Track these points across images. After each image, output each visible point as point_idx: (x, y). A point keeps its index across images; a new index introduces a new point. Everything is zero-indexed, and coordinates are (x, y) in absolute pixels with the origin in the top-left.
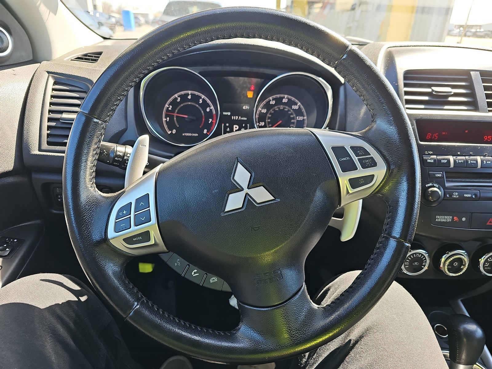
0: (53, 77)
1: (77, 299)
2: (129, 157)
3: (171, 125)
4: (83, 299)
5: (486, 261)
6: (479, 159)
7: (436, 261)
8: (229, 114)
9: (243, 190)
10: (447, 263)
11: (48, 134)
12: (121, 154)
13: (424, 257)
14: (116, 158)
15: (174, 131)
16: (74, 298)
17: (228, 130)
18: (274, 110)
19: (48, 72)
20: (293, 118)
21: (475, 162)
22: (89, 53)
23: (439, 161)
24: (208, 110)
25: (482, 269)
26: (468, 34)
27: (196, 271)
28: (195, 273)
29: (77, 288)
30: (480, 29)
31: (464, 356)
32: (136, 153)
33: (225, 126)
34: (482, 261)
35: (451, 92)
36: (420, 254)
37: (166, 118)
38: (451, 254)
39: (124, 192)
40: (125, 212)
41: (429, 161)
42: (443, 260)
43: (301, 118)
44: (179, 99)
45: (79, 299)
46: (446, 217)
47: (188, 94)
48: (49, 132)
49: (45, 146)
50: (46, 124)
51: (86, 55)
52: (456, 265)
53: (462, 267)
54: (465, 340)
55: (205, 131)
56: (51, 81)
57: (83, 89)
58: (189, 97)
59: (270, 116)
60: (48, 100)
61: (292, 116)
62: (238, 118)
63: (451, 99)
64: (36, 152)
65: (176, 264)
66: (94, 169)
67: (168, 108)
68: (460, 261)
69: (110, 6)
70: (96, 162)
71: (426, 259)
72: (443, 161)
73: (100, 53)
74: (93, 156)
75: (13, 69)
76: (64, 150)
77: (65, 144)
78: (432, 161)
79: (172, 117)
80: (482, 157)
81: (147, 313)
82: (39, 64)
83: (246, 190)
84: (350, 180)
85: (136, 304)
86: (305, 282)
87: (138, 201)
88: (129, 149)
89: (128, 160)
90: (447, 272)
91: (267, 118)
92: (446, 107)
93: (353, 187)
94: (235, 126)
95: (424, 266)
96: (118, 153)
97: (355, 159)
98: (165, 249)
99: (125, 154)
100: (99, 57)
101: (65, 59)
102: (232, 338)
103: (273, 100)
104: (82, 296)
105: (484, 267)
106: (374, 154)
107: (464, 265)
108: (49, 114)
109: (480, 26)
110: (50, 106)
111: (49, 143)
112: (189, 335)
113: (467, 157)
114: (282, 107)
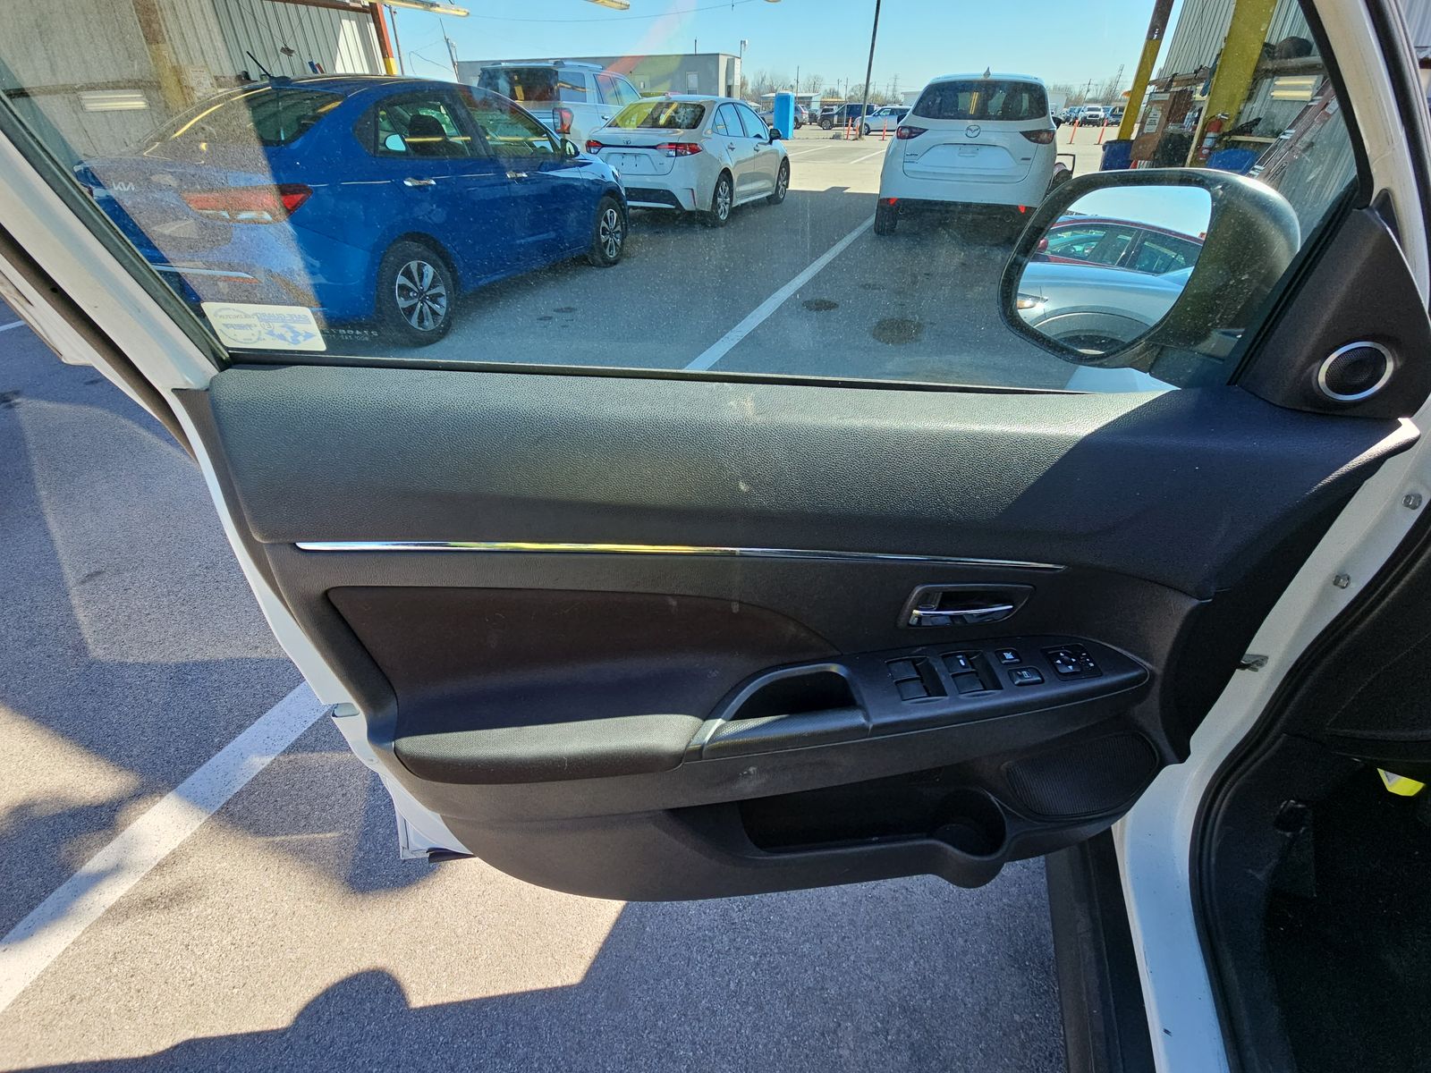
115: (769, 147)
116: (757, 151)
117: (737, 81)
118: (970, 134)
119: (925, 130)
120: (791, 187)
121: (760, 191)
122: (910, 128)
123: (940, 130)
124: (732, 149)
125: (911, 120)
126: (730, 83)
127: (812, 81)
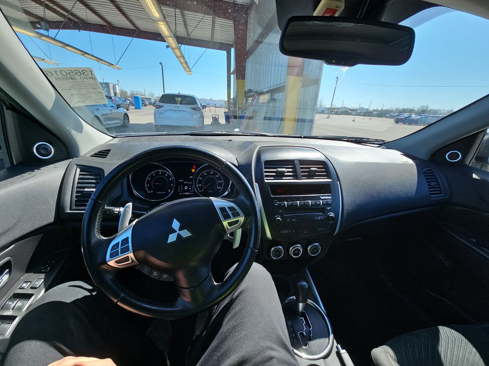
0: (79, 167)
1: (90, 294)
2: (121, 214)
3: (150, 188)
4: (94, 294)
5: (310, 249)
6: (298, 202)
7: (287, 250)
8: (182, 181)
9: (176, 232)
10: (293, 251)
11: (75, 200)
12: (117, 213)
13: (281, 249)
14: (114, 215)
15: (152, 192)
16: (88, 294)
17: (182, 189)
18: (206, 178)
19: (77, 165)
20: (217, 182)
21: (296, 204)
22: (102, 151)
23: (280, 204)
24: (171, 179)
25: (309, 252)
26: (333, 113)
27: (156, 272)
28: (155, 274)
29: (90, 287)
30: (339, 110)
31: (301, 299)
32: (125, 211)
33: (180, 187)
34: (309, 248)
35: (285, 171)
36: (279, 248)
37: (147, 184)
38: (293, 247)
39: (116, 236)
40: (115, 247)
41: (275, 205)
42: (291, 249)
43: (220, 182)
44: (154, 174)
45: (92, 294)
46: (285, 231)
47: (159, 172)
48: (76, 199)
49: (74, 207)
50: (75, 194)
51: (100, 152)
52: (296, 252)
53: (300, 253)
54: (300, 290)
55: (169, 191)
56: (78, 170)
57: (97, 173)
58: (160, 173)
59: (204, 181)
60: (76, 181)
61: (216, 181)
62: (187, 183)
63: (286, 174)
64: (69, 211)
65: (145, 270)
66: (100, 225)
67: (148, 179)
68: (298, 250)
69: (126, 93)
70: (100, 222)
71: (282, 250)
72: (282, 204)
73: (109, 150)
74: (99, 219)
75: (54, 164)
76: (84, 208)
77: (86, 205)
78: (277, 205)
79: (150, 185)
80: (299, 201)
81: (128, 298)
82: (72, 159)
83: (178, 232)
84: (228, 223)
85: (122, 294)
86: (211, 272)
87: (123, 241)
88: (122, 209)
89: (121, 215)
90: (293, 255)
91: (203, 182)
92: (283, 178)
93: (230, 226)
94: (185, 187)
95: (282, 254)
96: (115, 212)
97: (230, 213)
98: (138, 263)
99: (119, 212)
100: (108, 153)
101: (88, 156)
102: (173, 305)
103: (205, 173)
104: (93, 292)
105: (310, 252)
106: (238, 210)
107: (301, 252)
108: (77, 189)
109: (339, 108)
110: (78, 180)
111: (76, 206)
112: (151, 307)
113: (293, 202)
114: (210, 176)
115: (117, 110)
116: (111, 111)
117: (118, 91)
118: (176, 107)
119: (163, 106)
120: (131, 122)
121: (117, 123)
122: (159, 106)
123: (167, 106)
124: (99, 110)
125: (158, 103)
126: (115, 92)
127: (151, 94)
